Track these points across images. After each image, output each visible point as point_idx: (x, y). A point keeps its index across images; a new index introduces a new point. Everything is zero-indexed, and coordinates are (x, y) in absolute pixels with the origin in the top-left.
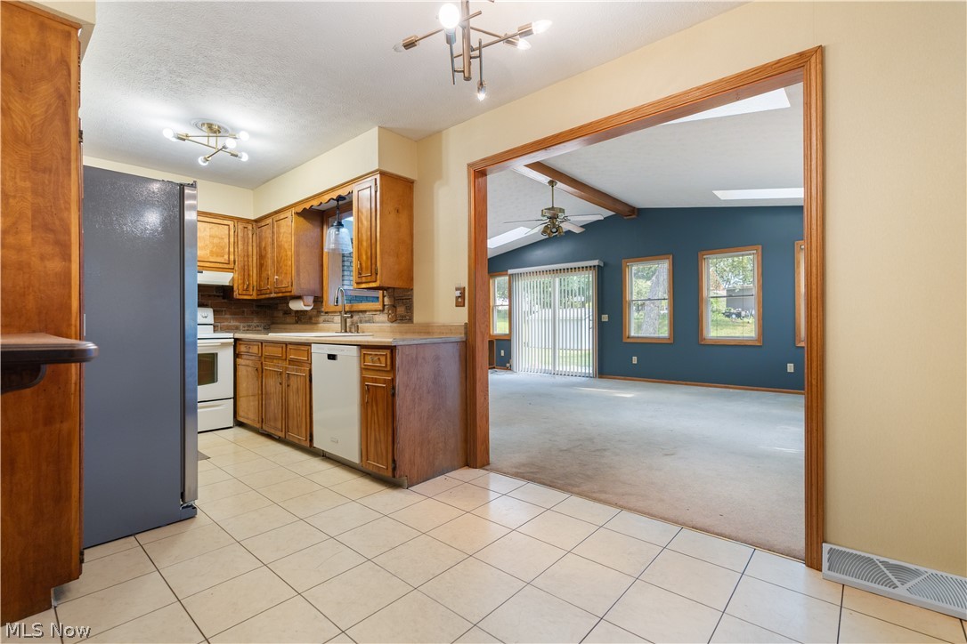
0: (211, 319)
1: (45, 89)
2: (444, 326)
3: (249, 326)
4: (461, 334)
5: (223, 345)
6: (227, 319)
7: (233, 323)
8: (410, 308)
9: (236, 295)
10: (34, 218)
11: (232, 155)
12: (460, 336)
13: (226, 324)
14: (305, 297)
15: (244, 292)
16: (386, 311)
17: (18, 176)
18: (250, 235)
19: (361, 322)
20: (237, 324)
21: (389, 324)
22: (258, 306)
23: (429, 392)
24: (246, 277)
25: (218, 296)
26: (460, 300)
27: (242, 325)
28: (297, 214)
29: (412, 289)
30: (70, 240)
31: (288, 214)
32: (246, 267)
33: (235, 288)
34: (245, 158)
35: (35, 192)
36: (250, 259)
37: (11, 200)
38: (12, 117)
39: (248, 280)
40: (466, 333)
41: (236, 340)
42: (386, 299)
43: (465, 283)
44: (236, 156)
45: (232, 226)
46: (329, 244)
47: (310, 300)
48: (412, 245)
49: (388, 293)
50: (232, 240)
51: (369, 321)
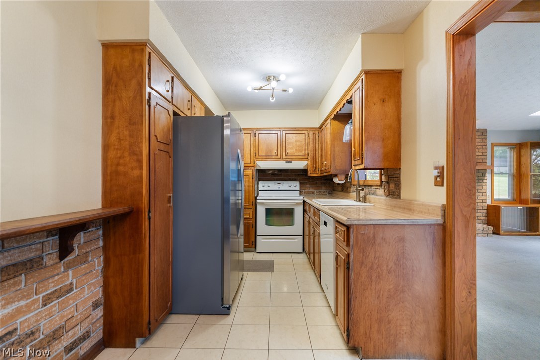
0: (298, 188)
1: (134, 82)
2: (422, 205)
3: (320, 192)
4: (437, 215)
5: (297, 204)
6: (307, 188)
7: (311, 190)
8: (398, 185)
9: (309, 174)
10: (130, 149)
11: (284, 91)
12: (437, 219)
13: (307, 190)
14: (339, 175)
15: (313, 172)
16: (383, 187)
17: (124, 129)
18: (317, 137)
19: (370, 194)
20: (313, 190)
21: (384, 198)
22: (325, 180)
23: (390, 272)
24: (314, 163)
25: (303, 175)
26: (438, 179)
27: (316, 191)
28: (332, 119)
29: (400, 169)
30: (142, 158)
31: (329, 121)
32: (315, 157)
33: (309, 170)
34: (291, 91)
35: (130, 136)
36: (317, 152)
37: (122, 142)
38: (122, 101)
39: (316, 165)
40: (444, 216)
41: (304, 202)
42: (383, 177)
43: (443, 162)
44: (286, 91)
45: (307, 134)
46: (345, 137)
47: (343, 177)
48: (400, 128)
49: (385, 172)
50: (307, 142)
51: (373, 194)
